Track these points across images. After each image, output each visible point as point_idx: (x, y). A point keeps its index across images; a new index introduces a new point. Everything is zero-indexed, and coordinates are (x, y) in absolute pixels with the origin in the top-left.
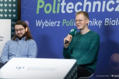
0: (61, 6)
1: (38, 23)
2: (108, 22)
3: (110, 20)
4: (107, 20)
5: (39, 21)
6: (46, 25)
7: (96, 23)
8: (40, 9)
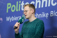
0: (21, 6)
1: (8, 19)
2: (52, 14)
3: (54, 12)
4: (52, 13)
5: (8, 17)
6: (12, 20)
7: (44, 15)
8: (9, 9)
